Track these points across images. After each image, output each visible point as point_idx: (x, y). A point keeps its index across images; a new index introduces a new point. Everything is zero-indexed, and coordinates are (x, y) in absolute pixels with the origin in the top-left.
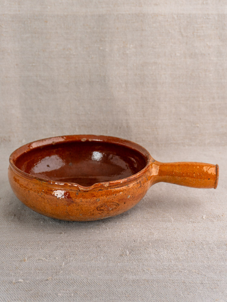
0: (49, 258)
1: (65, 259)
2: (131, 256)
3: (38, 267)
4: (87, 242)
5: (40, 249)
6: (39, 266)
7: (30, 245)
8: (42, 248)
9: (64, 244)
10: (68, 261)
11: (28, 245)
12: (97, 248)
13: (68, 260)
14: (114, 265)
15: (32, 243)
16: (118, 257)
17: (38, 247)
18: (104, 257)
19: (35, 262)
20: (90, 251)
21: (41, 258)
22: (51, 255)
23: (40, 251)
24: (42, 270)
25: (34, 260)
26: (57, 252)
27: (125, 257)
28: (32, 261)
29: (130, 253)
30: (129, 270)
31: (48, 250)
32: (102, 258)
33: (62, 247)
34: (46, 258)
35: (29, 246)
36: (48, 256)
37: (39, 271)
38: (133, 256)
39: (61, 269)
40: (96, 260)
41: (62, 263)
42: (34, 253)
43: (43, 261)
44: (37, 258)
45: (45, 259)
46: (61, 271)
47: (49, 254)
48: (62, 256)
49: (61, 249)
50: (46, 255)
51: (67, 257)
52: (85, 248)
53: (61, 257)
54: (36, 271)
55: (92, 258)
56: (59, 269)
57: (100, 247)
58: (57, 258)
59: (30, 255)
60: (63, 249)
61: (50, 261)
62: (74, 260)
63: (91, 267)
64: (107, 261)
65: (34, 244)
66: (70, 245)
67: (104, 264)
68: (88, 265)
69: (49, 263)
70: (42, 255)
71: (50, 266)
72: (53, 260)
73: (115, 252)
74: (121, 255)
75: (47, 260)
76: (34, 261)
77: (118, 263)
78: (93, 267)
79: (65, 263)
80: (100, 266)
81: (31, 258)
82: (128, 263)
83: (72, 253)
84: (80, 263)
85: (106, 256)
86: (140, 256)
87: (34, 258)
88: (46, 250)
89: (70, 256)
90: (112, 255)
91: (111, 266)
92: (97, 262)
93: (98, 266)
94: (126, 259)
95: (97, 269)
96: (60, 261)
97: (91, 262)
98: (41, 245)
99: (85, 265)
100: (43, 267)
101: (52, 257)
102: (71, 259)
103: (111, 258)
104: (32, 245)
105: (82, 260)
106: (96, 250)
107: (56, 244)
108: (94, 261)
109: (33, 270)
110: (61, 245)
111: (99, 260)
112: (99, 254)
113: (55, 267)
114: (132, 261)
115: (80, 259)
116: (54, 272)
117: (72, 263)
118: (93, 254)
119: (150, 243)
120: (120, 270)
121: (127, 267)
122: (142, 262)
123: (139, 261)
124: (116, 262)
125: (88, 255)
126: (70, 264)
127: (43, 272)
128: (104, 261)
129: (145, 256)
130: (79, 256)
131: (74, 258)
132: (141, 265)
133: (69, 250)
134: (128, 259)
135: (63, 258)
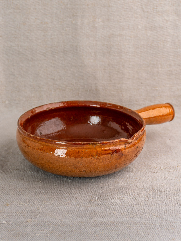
2: (99, 201)
3: (19, 210)
4: (61, 190)
5: (21, 195)
8: (23, 194)
9: (41, 191)
12: (70, 194)
13: (45, 205)
14: (85, 209)
15: (13, 190)
17: (19, 194)
18: (76, 202)
20: (64, 197)
21: (22, 203)
22: (31, 200)
23: (21, 197)
24: (23, 213)
26: (35, 198)
28: (14, 205)
30: (98, 213)
31: (28, 196)
33: (39, 193)
34: (26, 203)
35: (11, 192)
39: (39, 212)
42: (16, 199)
44: (18, 203)
45: (25, 204)
46: (39, 214)
47: (29, 200)
49: (39, 195)
50: (26, 201)
51: (44, 202)
52: (60, 195)
53: (39, 202)
54: (17, 214)
55: (65, 203)
57: (73, 193)
58: (35, 203)
59: (12, 201)
60: (41, 195)
61: (29, 205)
62: (50, 205)
63: (65, 210)
66: (47, 191)
67: (76, 209)
68: (62, 209)
69: (28, 207)
70: (23, 200)
71: (29, 210)
72: (32, 205)
73: (85, 198)
74: (90, 201)
75: (27, 205)
76: (15, 206)
77: (88, 208)
78: (67, 210)
79: (42, 207)
80: (73, 210)
81: (13, 203)
82: (96, 207)
83: (48, 199)
84: (55, 207)
85: (78, 201)
86: (107, 201)
87: (16, 203)
88: (26, 196)
89: (46, 201)
90: (83, 200)
91: (82, 210)
92: (70, 207)
93: (71, 210)
94: (95, 204)
95: (70, 212)
96: (38, 205)
97: (64, 206)
98: (22, 192)
99: (59, 209)
100: (24, 211)
101: (31, 202)
102: (47, 204)
103: (82, 203)
104: (14, 192)
105: (57, 205)
106: (69, 196)
107: (35, 191)
108: (67, 206)
109: (15, 213)
110: (38, 192)
111: (72, 205)
112: (71, 200)
113: (34, 211)
114: (100, 205)
115: (55, 204)
116: (33, 215)
117: (48, 208)
118: (67, 199)
119: (116, 190)
120: (90, 213)
121: (96, 211)
122: (109, 206)
123: (106, 206)
124: (86, 207)
125: (62, 200)
126: (46, 208)
127: (23, 215)
128: (76, 206)
129: (111, 201)
130: (55, 201)
131: (50, 203)
132: (107, 209)
133: (46, 196)
134: (97, 204)
135: (41, 203)
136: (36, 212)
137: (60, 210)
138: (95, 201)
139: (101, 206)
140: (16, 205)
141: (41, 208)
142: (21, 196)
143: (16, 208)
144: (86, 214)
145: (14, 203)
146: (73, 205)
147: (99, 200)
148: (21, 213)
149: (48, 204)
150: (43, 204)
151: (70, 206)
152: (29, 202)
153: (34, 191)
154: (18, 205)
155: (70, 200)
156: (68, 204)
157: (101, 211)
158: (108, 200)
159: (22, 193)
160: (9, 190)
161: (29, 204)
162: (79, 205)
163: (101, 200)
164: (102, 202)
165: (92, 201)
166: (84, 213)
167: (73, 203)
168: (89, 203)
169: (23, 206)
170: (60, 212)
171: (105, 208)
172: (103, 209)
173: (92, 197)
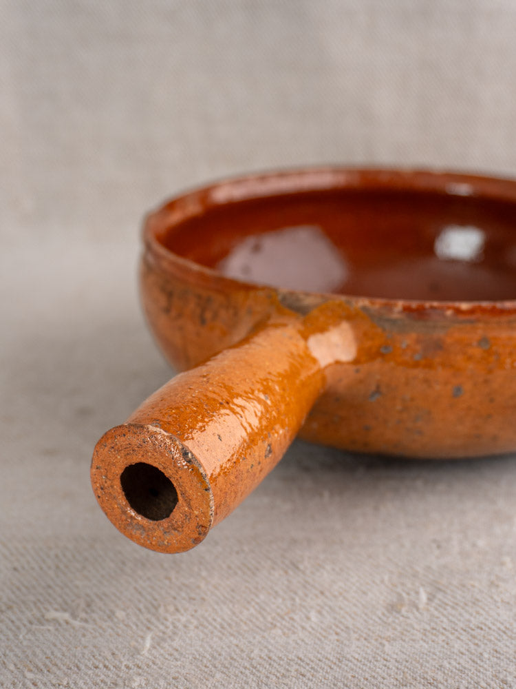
0: (83, 615)
1: (153, 620)
2: (436, 613)
3: (34, 654)
6: (38, 651)
7: (12, 555)
8: (62, 566)
10: (167, 627)
12: (290, 572)
13: (168, 624)
14: (369, 651)
16: (380, 614)
17: (42, 565)
18: (320, 612)
19: (23, 630)
20: (260, 587)
21: (53, 614)
22: (97, 600)
23: (51, 584)
24: (54, 669)
25: (20, 620)
26: (121, 585)
27: (410, 615)
28: (10, 624)
29: (431, 598)
30: (440, 677)
31: (86, 578)
32: (314, 619)
33: (143, 564)
34: (73, 614)
36: (83, 605)
37: (39, 676)
38: (445, 612)
39: (139, 667)
40: (289, 629)
41: (143, 638)
42: (24, 590)
43: (60, 625)
44: (35, 611)
45: (70, 619)
46: (138, 679)
47: (88, 595)
48: (141, 606)
49: (140, 573)
50: (73, 601)
51: (161, 610)
53: (140, 610)
54: (25, 677)
55: (269, 619)
56: (127, 667)
58: (120, 614)
61: (89, 626)
62: (192, 627)
63: (270, 658)
64: (337, 634)
65: (27, 552)
67: (323, 648)
68: (256, 651)
69: (84, 635)
70: (59, 600)
71: (86, 652)
72: (104, 625)
74: (393, 608)
75: (77, 623)
76: (18, 628)
77: (383, 645)
78: (280, 658)
79: (153, 639)
80: (310, 656)
81: (10, 613)
82: (428, 643)
84: (221, 639)
85: (330, 608)
86: (478, 613)
87: (22, 612)
88: (77, 574)
89: (175, 606)
90: (355, 605)
91: (357, 656)
92: (293, 637)
93: (301, 656)
94: (416, 626)
95: (297, 670)
96: (134, 627)
97: (266, 635)
98: (57, 556)
99: (242, 651)
100: (59, 655)
101: (100, 609)
102: (179, 620)
103: (353, 618)
105: (230, 625)
106: (286, 582)
108: (280, 632)
109: (12, 667)
111: (303, 628)
112: (297, 600)
113: (110, 657)
114: (443, 634)
115: (219, 620)
116: (105, 683)
117: (184, 641)
118: (275, 598)
119: (507, 559)
120: (399, 677)
121: (428, 662)
122: (490, 641)
123: (474, 637)
124: (376, 640)
125: (253, 603)
126: (175, 644)
127: (54, 682)
128: (324, 634)
129: (499, 615)
130: (216, 607)
131: (192, 616)
132: (486, 655)
133: (174, 580)
134: (428, 628)
135: (149, 616)
136: (123, 667)
137: (244, 655)
138: (415, 611)
139: (447, 637)
140: (25, 626)
141: (148, 644)
142: (51, 578)
143: (21, 637)
144: (379, 678)
145: (14, 613)
146: (307, 626)
147: (436, 609)
148: (45, 665)
149: (183, 619)
150: (158, 619)
151: (294, 633)
152: (89, 605)
154: (31, 623)
155: (293, 599)
156: (284, 623)
157: (454, 663)
158: (481, 611)
159: (61, 562)
161: (86, 621)
162: (338, 630)
163: (445, 609)
164: (450, 618)
165: (399, 612)
166: (367, 676)
167: (308, 618)
168: (385, 619)
169: (57, 630)
170: (245, 668)
171: (472, 646)
172: (462, 653)
173: (399, 590)
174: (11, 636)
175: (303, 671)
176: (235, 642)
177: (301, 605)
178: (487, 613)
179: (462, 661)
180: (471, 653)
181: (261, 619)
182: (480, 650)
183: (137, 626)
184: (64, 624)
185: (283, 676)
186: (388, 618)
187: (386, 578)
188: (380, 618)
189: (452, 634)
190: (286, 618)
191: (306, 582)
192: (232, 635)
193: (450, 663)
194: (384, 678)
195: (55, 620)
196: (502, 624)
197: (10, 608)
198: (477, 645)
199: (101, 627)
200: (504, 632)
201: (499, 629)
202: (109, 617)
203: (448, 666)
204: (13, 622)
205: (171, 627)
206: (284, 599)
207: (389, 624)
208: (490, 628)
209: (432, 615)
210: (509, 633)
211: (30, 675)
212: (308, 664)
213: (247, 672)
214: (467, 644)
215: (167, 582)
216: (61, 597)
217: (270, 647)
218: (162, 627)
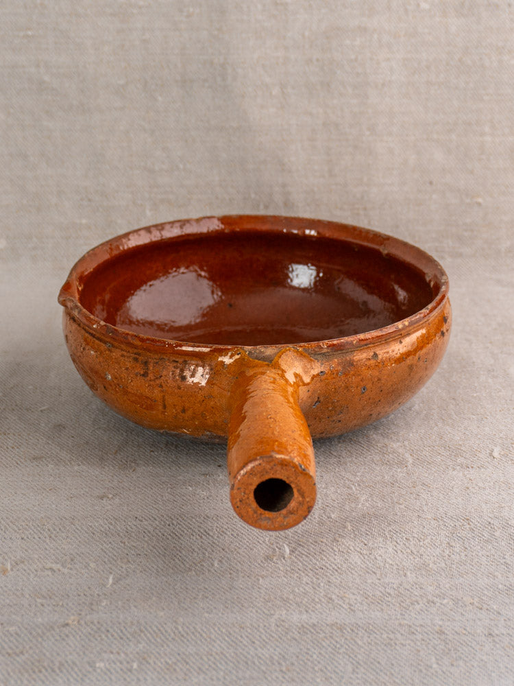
0: (70, 566)
1: (113, 568)
2: (296, 560)
3: (40, 589)
4: (174, 522)
5: (48, 541)
6: (43, 588)
7: (20, 530)
8: (53, 536)
9: (111, 527)
10: (122, 572)
11: (13, 530)
13: (123, 570)
14: (249, 584)
15: (23, 524)
16: (259, 561)
17: (40, 536)
18: (220, 561)
19: (32, 575)
20: (183, 547)
21: (49, 565)
22: (78, 557)
23: (47, 547)
24: (53, 597)
25: (30, 569)
26: (93, 547)
27: (279, 562)
28: (24, 572)
29: (292, 552)
30: (291, 597)
31: (69, 543)
32: (216, 565)
33: (106, 534)
34: (62, 565)
35: (15, 531)
36: (69, 560)
37: (44, 601)
38: (301, 559)
39: (105, 595)
40: (200, 572)
41: (107, 579)
42: (30, 551)
43: (55, 572)
44: (38, 564)
45: (61, 568)
46: (105, 601)
47: (72, 555)
48: (106, 560)
49: (104, 539)
50: (62, 558)
51: (119, 562)
52: (170, 537)
53: (105, 562)
54: (36, 601)
55: (187, 565)
56: (98, 595)
57: (211, 534)
58: (93, 565)
59: (18, 557)
60: (111, 540)
61: (74, 572)
62: (138, 572)
63: (187, 588)
64: (230, 574)
65: (29, 527)
66: (129, 528)
67: (221, 582)
69: (70, 578)
70: (53, 557)
71: (72, 587)
72: (83, 571)
73: (251, 549)
74: (268, 558)
75: (66, 571)
76: (29, 574)
77: (259, 580)
79: (113, 579)
81: (22, 565)
82: (287, 578)
83: (133, 552)
84: (156, 578)
85: (228, 559)
86: (322, 559)
87: (30, 564)
88: (64, 541)
89: (128, 559)
90: (244, 557)
91: (241, 586)
92: (203, 576)
93: (206, 587)
94: (281, 568)
95: (203, 595)
97: (185, 575)
98: (49, 530)
99: (169, 585)
100: (56, 589)
101: (80, 562)
102: (130, 568)
103: (242, 565)
104: (26, 529)
105: (162, 570)
106: (200, 543)
107: (91, 526)
108: (194, 573)
109: (28, 596)
110: (102, 529)
111: (209, 571)
112: (207, 554)
113: (87, 589)
114: (297, 573)
116: (85, 604)
117: (133, 580)
118: (192, 553)
119: (348, 525)
120: (266, 598)
121: (285, 589)
122: (326, 576)
123: (317, 574)
124: (255, 577)
125: (178, 556)
126: (127, 582)
127: (54, 603)
128: (222, 573)
129: (335, 560)
130: (154, 559)
131: (139, 565)
132: (322, 584)
133: (127, 543)
134: (289, 569)
135: (111, 566)
136: (96, 595)
137: (171, 587)
138: (282, 559)
139: (300, 574)
140: (33, 573)
141: (111, 581)
142: (47, 544)
143: (31, 579)
144: (254, 598)
145: (25, 565)
146: (212, 570)
147: (296, 557)
148: (48, 595)
149: (133, 567)
150: (117, 567)
151: (203, 574)
152: (72, 560)
153: (88, 528)
154: (36, 571)
155: (204, 553)
156: (197, 568)
157: (301, 589)
158: (324, 558)
159: (52, 533)
160: (10, 524)
161: (71, 569)
162: (232, 572)
163: (302, 557)
164: (304, 562)
165: (272, 560)
166: (247, 597)
167: (213, 565)
168: (262, 564)
169: (53, 575)
170: (171, 594)
171: (315, 580)
172: (308, 584)
173: (274, 546)
174: (25, 579)
175: (207, 595)
176: (165, 579)
177: (209, 557)
178: (328, 558)
179: (306, 588)
180: (313, 583)
181: (183, 566)
182: (319, 581)
183: (103, 571)
184: (57, 571)
185: (195, 598)
186: (264, 563)
187: (267, 539)
188: (259, 564)
189: (303, 572)
190: (199, 565)
191: (214, 543)
192: (163, 575)
193: (299, 589)
194: (256, 598)
195: (51, 569)
196: (336, 565)
197: (23, 562)
198: (318, 579)
199: (80, 573)
200: (337, 571)
201: (333, 569)
202: (86, 567)
203: (297, 591)
204: (25, 570)
205: (125, 571)
206: (198, 554)
207: (264, 568)
208: (328, 568)
209: (293, 561)
210: (339, 571)
211: (39, 600)
212: (210, 591)
213: (172, 596)
214: (311, 578)
215: (122, 545)
216: (54, 555)
217: (188, 582)
218: (119, 572)
